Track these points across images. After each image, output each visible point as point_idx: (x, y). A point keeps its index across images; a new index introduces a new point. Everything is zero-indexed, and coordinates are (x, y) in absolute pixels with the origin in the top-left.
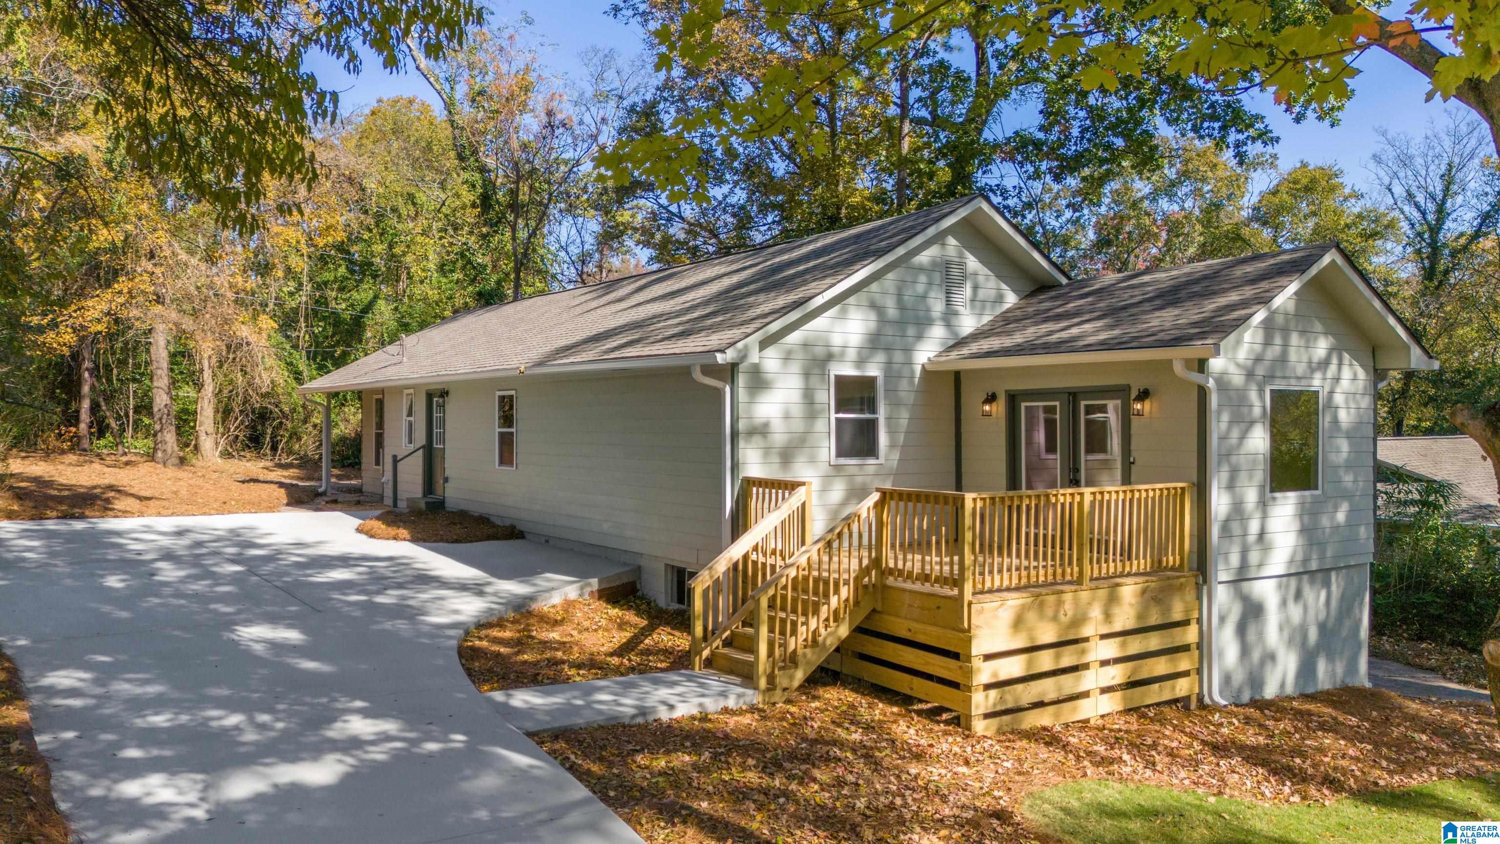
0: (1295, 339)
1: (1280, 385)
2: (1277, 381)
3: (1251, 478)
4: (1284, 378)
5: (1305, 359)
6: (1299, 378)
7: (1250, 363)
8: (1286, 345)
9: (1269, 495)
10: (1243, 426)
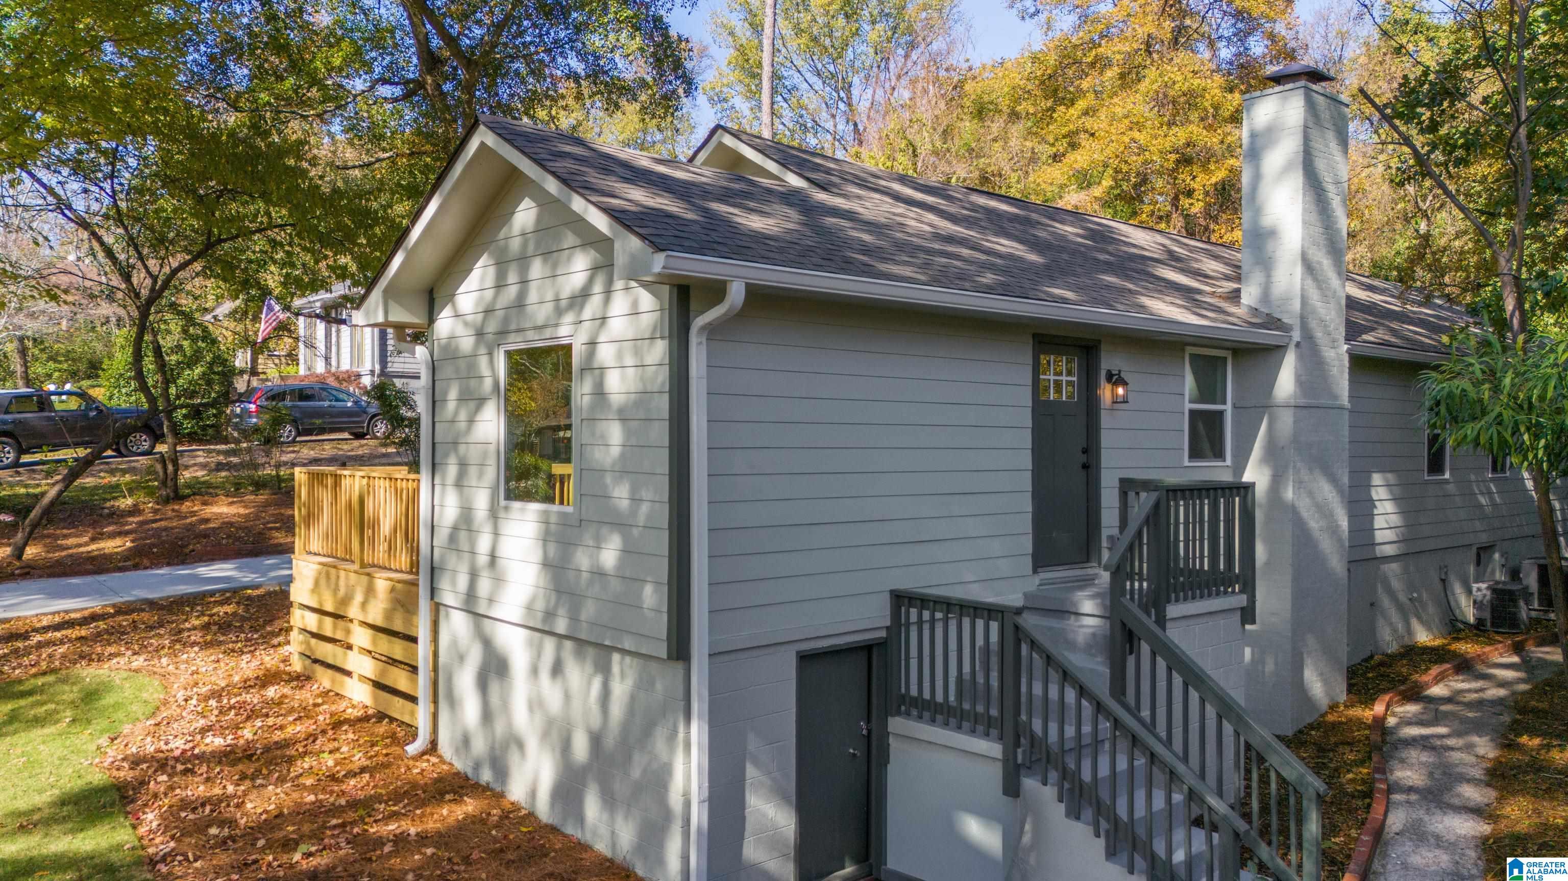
0: (537, 269)
1: (516, 343)
2: (512, 337)
3: (481, 475)
4: (519, 331)
5: (550, 296)
6: (539, 328)
7: (480, 317)
8: (524, 282)
9: (503, 503)
10: (472, 405)
